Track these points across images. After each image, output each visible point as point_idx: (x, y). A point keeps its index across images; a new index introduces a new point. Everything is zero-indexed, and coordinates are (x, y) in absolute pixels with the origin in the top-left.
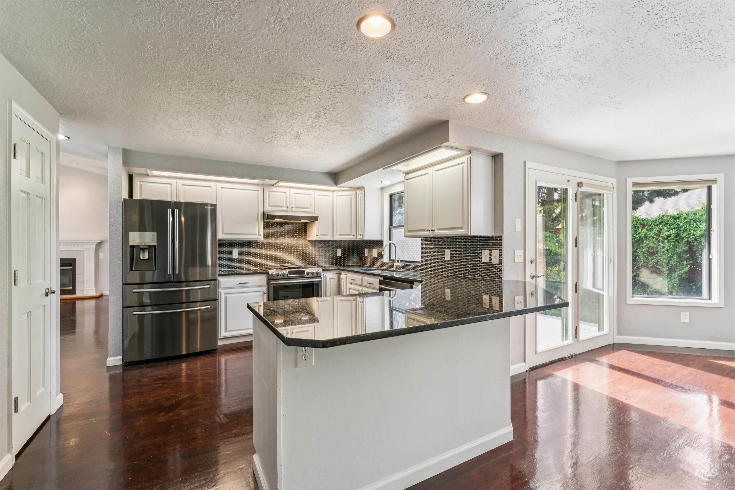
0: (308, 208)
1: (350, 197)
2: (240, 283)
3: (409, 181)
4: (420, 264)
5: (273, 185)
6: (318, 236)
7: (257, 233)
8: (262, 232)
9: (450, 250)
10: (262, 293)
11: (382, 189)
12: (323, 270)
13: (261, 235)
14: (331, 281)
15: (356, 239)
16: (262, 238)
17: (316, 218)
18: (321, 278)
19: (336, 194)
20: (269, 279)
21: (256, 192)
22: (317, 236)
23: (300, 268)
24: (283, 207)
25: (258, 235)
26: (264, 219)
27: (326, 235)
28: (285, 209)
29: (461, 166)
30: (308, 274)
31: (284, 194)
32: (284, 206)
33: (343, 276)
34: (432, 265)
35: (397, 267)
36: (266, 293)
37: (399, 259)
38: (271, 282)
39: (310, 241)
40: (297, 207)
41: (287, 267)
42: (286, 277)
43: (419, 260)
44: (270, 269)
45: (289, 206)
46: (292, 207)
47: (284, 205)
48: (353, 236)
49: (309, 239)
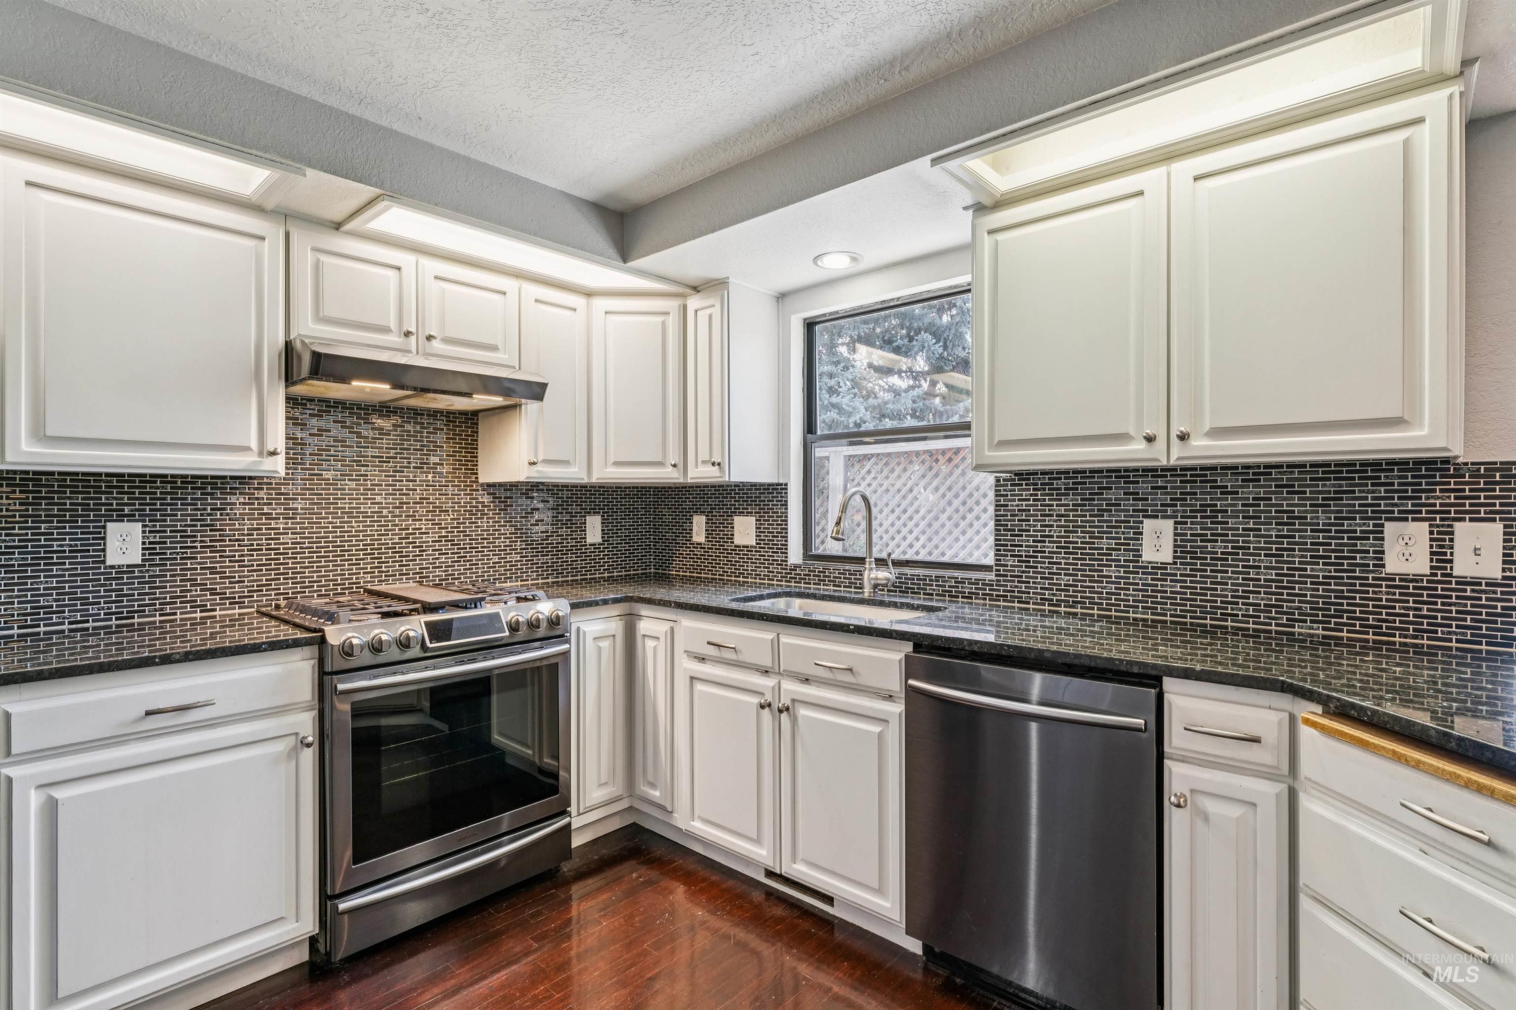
0: (494, 348)
1: (660, 319)
2: (149, 713)
3: (1001, 237)
4: (991, 576)
5: (337, 226)
6: (535, 468)
7: (254, 444)
8: (278, 438)
9: (1171, 522)
10: (291, 741)
11: (782, 297)
12: (574, 606)
13: (274, 453)
14: (600, 648)
15: (682, 480)
16: (278, 466)
17: (537, 391)
18: (568, 641)
19: (601, 304)
20: (328, 669)
21: (251, 243)
22: (533, 464)
23: (475, 603)
24: (386, 330)
25: (261, 454)
26: (289, 379)
27: (566, 463)
28: (394, 339)
29: (1399, 136)
30: (514, 627)
31: (392, 273)
32: (392, 327)
33: (644, 626)
34: (1064, 580)
35: (875, 586)
36: (309, 745)
37: (889, 555)
38: (341, 687)
39: (489, 485)
40: (448, 341)
41: (415, 601)
42: (415, 651)
43: (990, 560)
44: (332, 618)
45: (413, 329)
46: (429, 338)
47: (393, 324)
48: (671, 469)
49: (485, 477)
